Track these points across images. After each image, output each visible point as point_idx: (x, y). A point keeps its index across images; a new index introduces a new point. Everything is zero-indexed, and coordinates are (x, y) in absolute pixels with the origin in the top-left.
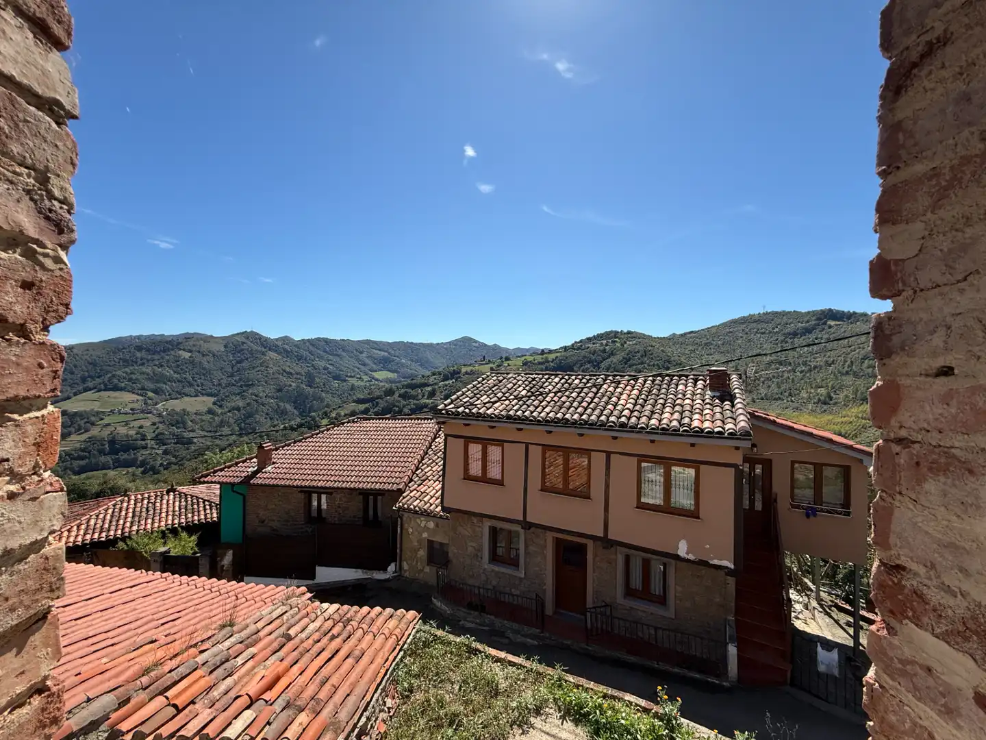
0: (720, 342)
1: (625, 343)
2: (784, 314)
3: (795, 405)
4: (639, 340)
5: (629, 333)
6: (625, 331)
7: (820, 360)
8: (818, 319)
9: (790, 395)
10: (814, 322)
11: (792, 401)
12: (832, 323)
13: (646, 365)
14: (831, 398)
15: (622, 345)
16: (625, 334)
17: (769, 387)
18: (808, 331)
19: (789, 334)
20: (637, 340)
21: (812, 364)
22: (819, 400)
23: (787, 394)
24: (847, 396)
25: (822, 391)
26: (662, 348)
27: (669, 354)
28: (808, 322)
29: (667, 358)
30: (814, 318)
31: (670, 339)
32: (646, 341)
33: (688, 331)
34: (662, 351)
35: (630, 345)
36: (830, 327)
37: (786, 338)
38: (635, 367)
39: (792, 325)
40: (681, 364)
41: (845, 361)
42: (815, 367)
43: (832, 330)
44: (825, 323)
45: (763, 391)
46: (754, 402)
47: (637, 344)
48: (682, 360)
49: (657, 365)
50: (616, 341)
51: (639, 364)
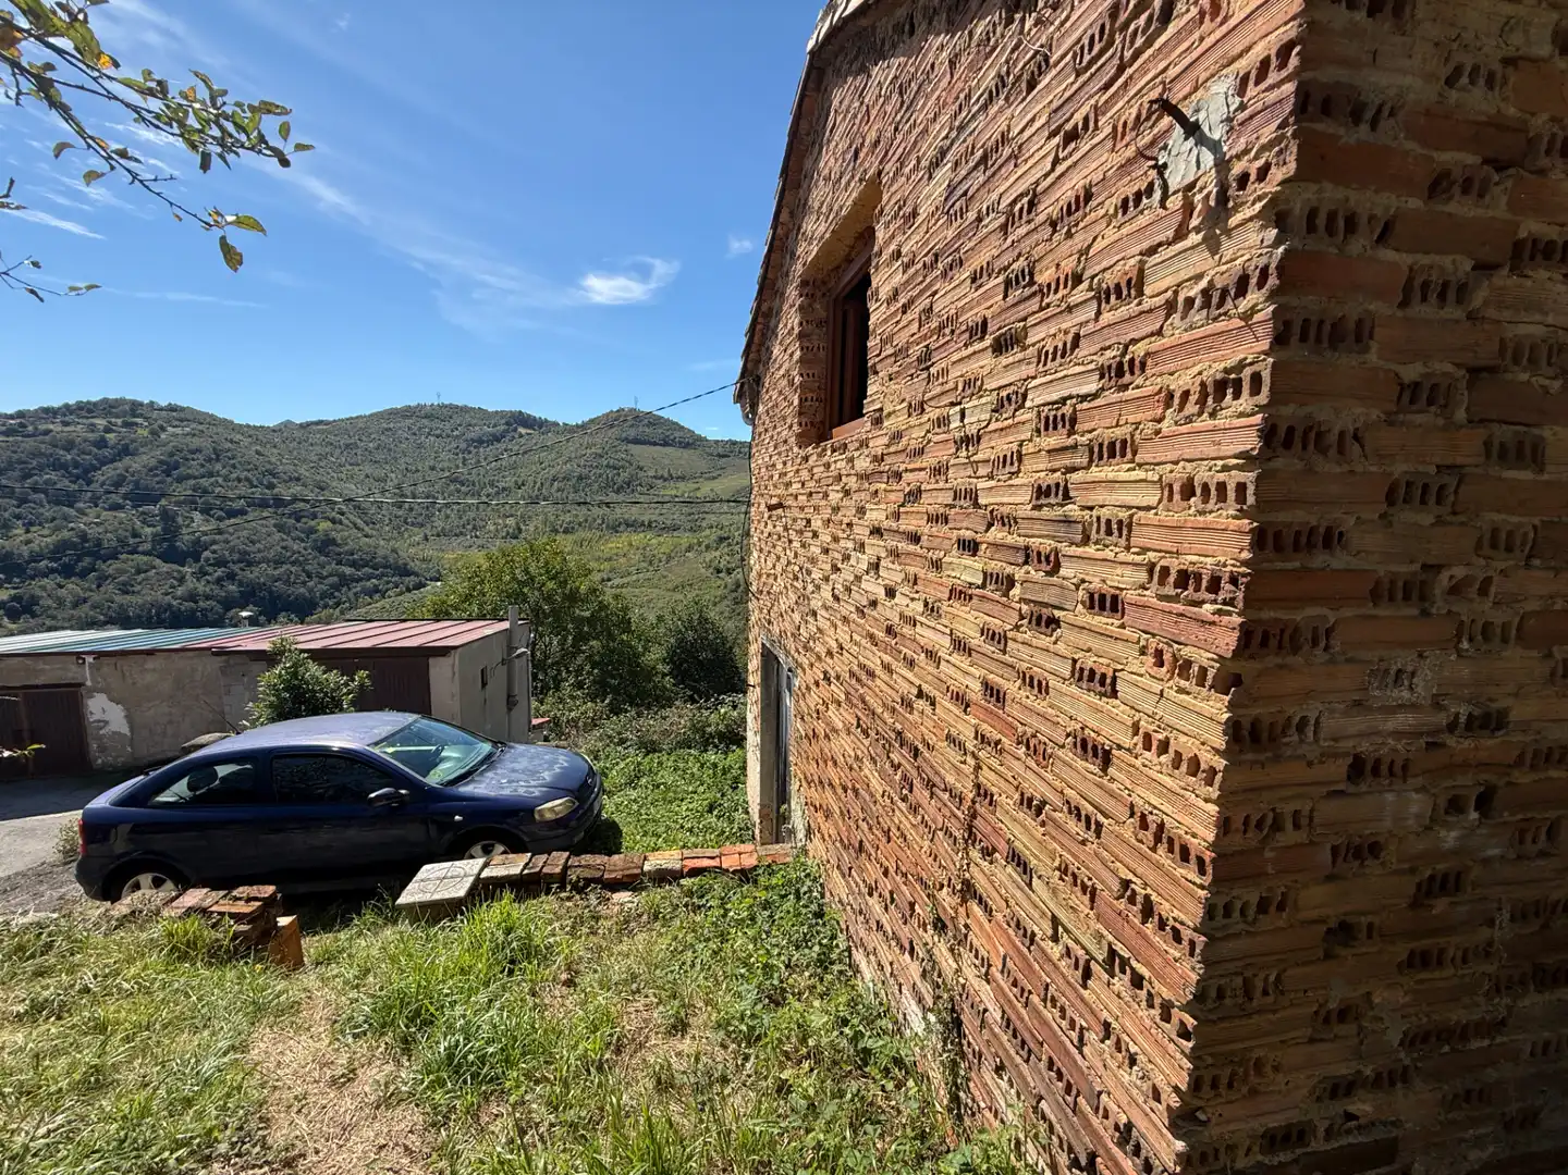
0: (371, 445)
1: (163, 429)
2: (465, 410)
3: (479, 542)
4: (200, 427)
5: (172, 408)
6: (163, 403)
7: (509, 481)
8: (507, 424)
9: (474, 528)
10: (503, 427)
11: (476, 537)
12: (522, 430)
13: (220, 480)
14: (520, 530)
15: (153, 433)
16: (161, 409)
17: (447, 517)
18: (497, 439)
19: (473, 441)
20: (194, 425)
21: (501, 485)
22: (508, 533)
23: (469, 527)
24: (537, 528)
25: (511, 521)
26: (258, 448)
27: (273, 460)
28: (495, 426)
29: (268, 466)
30: (503, 421)
31: (274, 431)
32: (220, 430)
33: (314, 419)
34: (258, 453)
35: (175, 435)
36: (521, 436)
37: (469, 446)
38: (192, 482)
39: (477, 428)
40: (298, 479)
41: (535, 483)
42: (504, 489)
43: (523, 441)
44: (515, 430)
45: (439, 524)
46: (427, 540)
47: (194, 435)
48: (302, 471)
49: (247, 479)
50: (136, 424)
51: (203, 477)
